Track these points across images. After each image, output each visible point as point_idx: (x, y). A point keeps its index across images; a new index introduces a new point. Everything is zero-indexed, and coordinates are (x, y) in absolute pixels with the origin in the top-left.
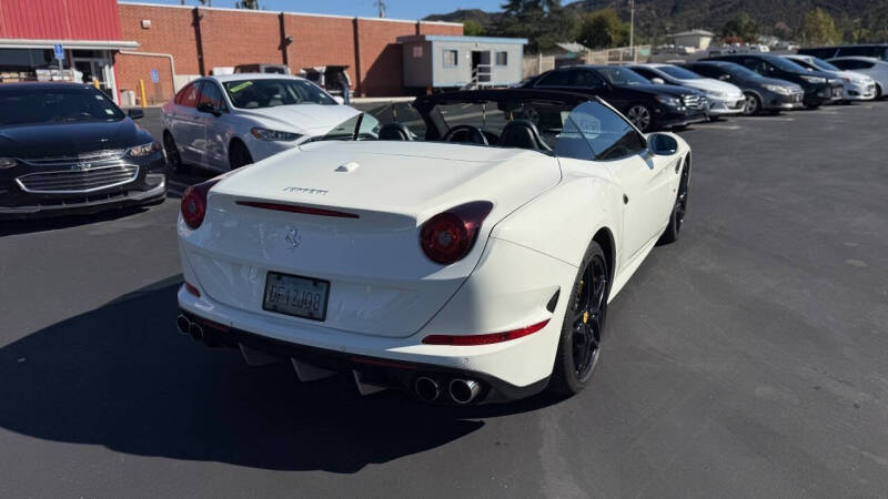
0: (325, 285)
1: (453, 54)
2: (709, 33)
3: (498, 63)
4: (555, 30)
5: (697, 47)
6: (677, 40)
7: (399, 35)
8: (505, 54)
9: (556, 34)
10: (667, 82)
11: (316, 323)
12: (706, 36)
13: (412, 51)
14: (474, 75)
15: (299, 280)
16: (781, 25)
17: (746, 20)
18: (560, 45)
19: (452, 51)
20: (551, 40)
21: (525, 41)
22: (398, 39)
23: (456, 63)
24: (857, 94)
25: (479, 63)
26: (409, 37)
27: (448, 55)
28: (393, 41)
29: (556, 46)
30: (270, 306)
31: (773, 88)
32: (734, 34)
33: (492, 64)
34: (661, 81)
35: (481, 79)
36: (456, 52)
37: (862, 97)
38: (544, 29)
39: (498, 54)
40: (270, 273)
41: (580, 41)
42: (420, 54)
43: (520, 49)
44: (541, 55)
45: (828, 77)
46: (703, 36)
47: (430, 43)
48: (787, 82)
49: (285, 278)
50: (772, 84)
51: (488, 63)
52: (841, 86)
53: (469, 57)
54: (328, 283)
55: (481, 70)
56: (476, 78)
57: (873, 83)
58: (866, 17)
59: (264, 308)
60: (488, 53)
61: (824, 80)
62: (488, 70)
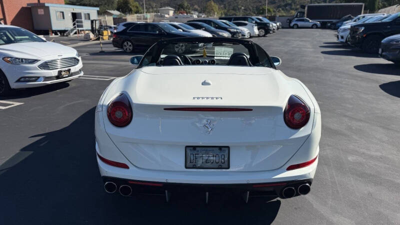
0: (227, 149)
1: (61, 14)
2: (172, 9)
3: (85, 19)
4: (105, 4)
5: (169, 15)
6: (160, 11)
7: (29, 2)
8: (89, 14)
9: (106, 6)
10: (183, 31)
11: (224, 170)
12: (172, 10)
13: (37, 11)
14: (74, 24)
15: (208, 149)
16: (196, 7)
17: (186, 4)
18: (109, 11)
19: (61, 12)
20: (105, 8)
21: (98, 9)
22: (28, 4)
23: (64, 18)
24: (244, 36)
25: (76, 18)
26: (35, 4)
27: (58, 14)
28: (25, 6)
29: (107, 11)
30: (191, 165)
31: (221, 34)
32: (182, 9)
33: (83, 19)
34: (181, 30)
35: (78, 26)
36: (63, 13)
37: (246, 37)
38: (100, 3)
39: (85, 14)
40: (187, 147)
41: (118, 10)
42: (43, 13)
43: (96, 12)
44: (106, 16)
45: (237, 29)
46: (171, 10)
47: (48, 7)
48: (224, 31)
49: (197, 149)
50: (221, 32)
51: (81, 19)
52: (240, 33)
53: (70, 15)
54: (228, 147)
55: (77, 22)
56: (76, 26)
57: (249, 31)
58: (225, 5)
59: (186, 167)
60: (80, 14)
61: (235, 30)
62: (81, 22)
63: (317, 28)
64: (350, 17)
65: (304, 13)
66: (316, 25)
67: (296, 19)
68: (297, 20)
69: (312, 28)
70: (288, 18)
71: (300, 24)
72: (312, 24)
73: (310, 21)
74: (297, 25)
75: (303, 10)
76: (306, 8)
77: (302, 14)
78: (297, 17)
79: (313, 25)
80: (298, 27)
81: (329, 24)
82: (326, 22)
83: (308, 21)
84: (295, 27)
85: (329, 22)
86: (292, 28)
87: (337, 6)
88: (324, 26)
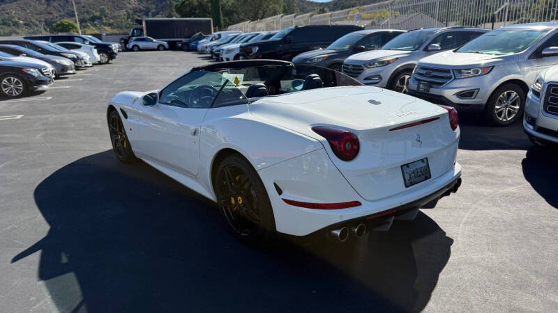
0: (426, 160)
30: (409, 184)
31: (58, 61)
40: (402, 166)
49: (410, 166)
54: (426, 158)
59: (407, 187)
63: (165, 49)
64: (201, 35)
65: (142, 30)
66: (162, 45)
67: (134, 38)
68: (136, 40)
69: (158, 49)
70: (121, 37)
71: (141, 44)
72: (158, 44)
73: (154, 41)
74: (136, 46)
75: (138, 26)
76: (144, 24)
77: (139, 31)
78: (133, 35)
79: (159, 46)
80: (140, 50)
81: (180, 45)
82: (176, 41)
83: (152, 41)
84: (136, 48)
85: (179, 42)
86: (132, 50)
87: (182, 21)
88: (173, 47)
